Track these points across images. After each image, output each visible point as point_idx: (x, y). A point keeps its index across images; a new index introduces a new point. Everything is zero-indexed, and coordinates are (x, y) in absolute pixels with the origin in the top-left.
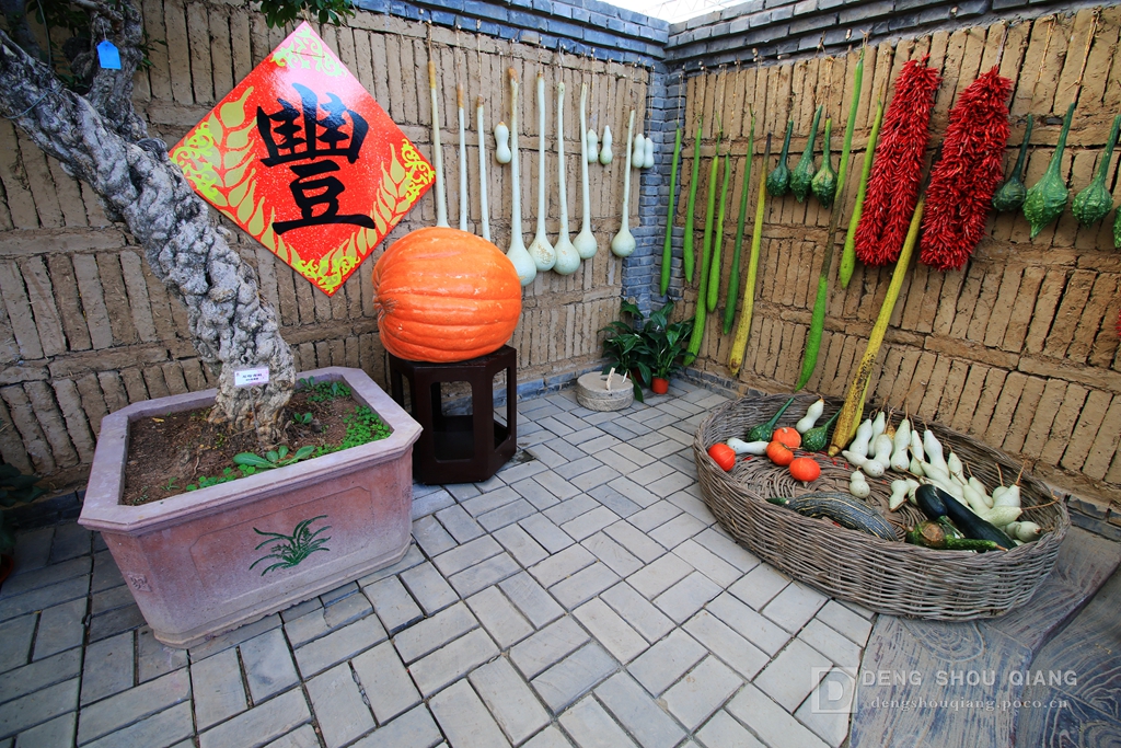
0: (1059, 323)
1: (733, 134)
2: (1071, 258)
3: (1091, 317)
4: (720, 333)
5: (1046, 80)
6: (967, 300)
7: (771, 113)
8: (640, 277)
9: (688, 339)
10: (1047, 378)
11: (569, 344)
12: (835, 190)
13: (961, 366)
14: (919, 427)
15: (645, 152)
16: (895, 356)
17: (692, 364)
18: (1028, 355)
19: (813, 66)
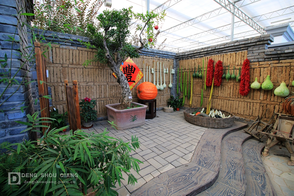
0: (234, 93)
1: (187, 69)
2: (233, 84)
3: (237, 91)
4: (187, 100)
5: (226, 61)
6: (222, 91)
7: (192, 66)
8: (173, 91)
9: (182, 102)
10: (234, 101)
11: (162, 102)
12: (202, 76)
13: (223, 100)
14: (218, 110)
15: (173, 71)
16: (214, 100)
17: (183, 106)
18: (231, 98)
19: (197, 59)
